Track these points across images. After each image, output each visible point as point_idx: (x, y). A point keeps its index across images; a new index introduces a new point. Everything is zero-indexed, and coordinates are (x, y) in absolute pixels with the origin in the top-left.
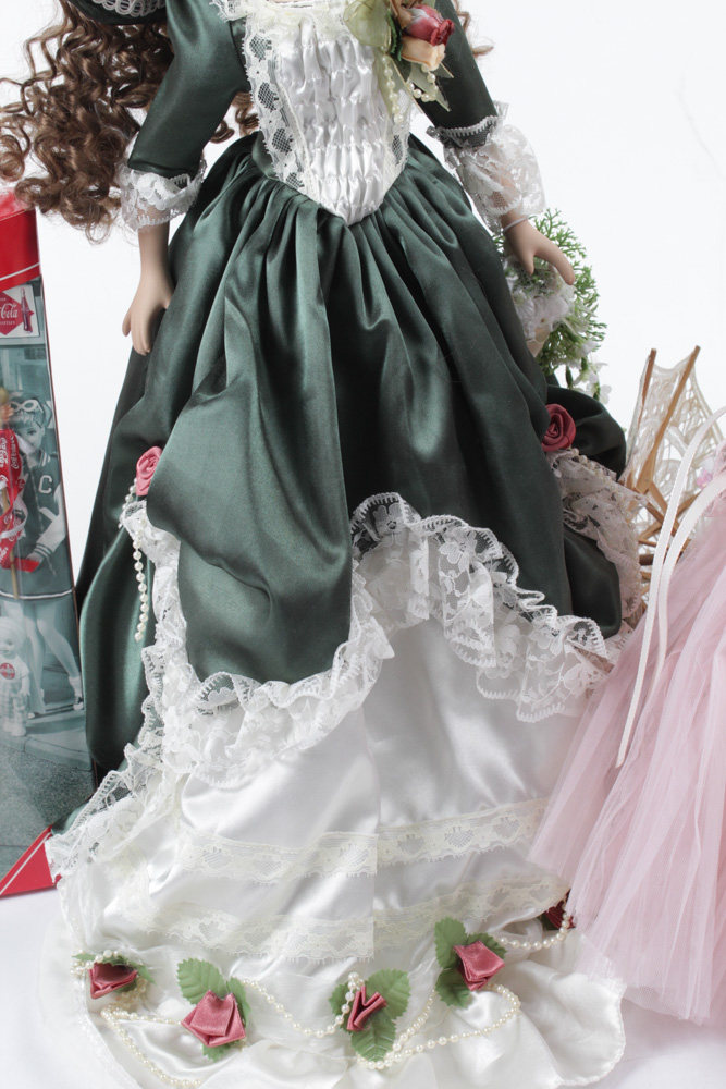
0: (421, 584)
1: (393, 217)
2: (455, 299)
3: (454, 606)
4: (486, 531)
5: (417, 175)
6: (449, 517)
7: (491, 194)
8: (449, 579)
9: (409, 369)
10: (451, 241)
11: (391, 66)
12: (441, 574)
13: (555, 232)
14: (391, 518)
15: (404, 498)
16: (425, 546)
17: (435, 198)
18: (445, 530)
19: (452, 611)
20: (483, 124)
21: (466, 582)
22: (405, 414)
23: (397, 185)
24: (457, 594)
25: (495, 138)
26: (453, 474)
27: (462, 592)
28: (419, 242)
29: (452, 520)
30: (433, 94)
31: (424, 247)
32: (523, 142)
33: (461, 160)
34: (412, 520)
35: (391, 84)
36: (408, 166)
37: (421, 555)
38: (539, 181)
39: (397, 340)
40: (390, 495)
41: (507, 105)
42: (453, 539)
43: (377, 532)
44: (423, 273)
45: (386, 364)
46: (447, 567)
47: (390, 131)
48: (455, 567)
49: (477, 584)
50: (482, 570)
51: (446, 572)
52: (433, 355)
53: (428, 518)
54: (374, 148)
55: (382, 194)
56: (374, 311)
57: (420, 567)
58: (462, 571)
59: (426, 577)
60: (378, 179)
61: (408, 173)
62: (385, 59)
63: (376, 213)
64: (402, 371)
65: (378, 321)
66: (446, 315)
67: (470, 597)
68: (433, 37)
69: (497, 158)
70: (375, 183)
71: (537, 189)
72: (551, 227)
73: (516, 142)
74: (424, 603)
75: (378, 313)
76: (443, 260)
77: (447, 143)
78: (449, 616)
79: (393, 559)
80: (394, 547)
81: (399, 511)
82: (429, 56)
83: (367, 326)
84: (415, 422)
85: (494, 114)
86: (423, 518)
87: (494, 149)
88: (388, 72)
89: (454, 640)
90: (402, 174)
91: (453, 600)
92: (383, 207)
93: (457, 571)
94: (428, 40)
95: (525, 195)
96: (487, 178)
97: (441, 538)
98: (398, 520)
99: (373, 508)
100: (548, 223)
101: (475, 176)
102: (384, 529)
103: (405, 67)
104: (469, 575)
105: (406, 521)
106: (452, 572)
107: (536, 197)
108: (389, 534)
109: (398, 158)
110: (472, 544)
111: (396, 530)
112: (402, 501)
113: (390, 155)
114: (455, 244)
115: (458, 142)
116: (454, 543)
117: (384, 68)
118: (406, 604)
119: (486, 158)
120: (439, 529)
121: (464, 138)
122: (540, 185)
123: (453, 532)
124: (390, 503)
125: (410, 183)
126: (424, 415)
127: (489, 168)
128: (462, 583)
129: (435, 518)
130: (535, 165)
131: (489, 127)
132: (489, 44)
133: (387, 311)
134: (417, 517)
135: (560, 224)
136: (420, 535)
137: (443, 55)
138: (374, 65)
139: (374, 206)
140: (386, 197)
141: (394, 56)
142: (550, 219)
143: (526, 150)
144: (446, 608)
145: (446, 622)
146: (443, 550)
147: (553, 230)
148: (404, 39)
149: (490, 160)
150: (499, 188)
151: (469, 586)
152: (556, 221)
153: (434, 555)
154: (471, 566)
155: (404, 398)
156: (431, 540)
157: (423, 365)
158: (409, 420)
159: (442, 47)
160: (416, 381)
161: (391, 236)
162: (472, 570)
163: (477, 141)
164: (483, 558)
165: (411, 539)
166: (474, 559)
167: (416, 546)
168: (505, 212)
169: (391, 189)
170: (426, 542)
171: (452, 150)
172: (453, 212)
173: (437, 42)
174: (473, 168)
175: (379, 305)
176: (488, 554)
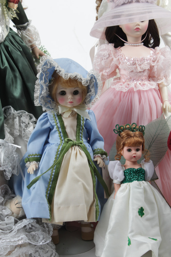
0: (17, 126)
1: (7, 43)
2: (22, 62)
3: (25, 131)
4: (31, 115)
5: (12, 34)
6: (23, 111)
7: (28, 40)
8: (23, 125)
9: (12, 77)
10: (20, 49)
11: (6, 8)
12: (21, 124)
13: (43, 51)
14: (10, 112)
15: (12, 107)
16: (17, 118)
17: (16, 39)
18: (22, 114)
19: (24, 133)
20: (26, 24)
21: (28, 126)
22: (12, 87)
23: (8, 36)
24: (25, 129)
25: (29, 28)
26: (24, 101)
27: (26, 128)
28: (13, 49)
29: (23, 112)
30: (15, 16)
31: (14, 50)
32: (35, 29)
33: (21, 33)
34: (14, 112)
35: (6, 12)
36: (10, 32)
37: (17, 120)
38: (39, 37)
39: (9, 70)
40: (9, 106)
41: (31, 20)
42: (24, 116)
43: (6, 115)
44: (14, 55)
45: (7, 76)
46: (23, 122)
47: (5, 24)
48: (25, 123)
49: (30, 127)
50: (31, 124)
51: (23, 124)
52: (18, 74)
53: (18, 111)
54: (2, 27)
55: (4, 38)
56: (4, 64)
57: (16, 123)
58: (26, 123)
59: (18, 125)
60: (3, 34)
61: (10, 34)
62: (4, 7)
63: (3, 42)
64: (11, 78)
65: (5, 66)
66: (20, 65)
67: (28, 129)
68: (15, 2)
69: (29, 32)
70: (3, 35)
71: (39, 39)
72: (42, 49)
73: (34, 29)
74: (18, 131)
75: (5, 64)
76: (19, 53)
77: (18, 29)
78: (24, 134)
79: (10, 121)
80: (10, 118)
81: (11, 110)
82: (14, 6)
83: (2, 68)
84: (14, 89)
85: (28, 22)
86: (17, 111)
87: (29, 30)
88: (5, 10)
89: (25, 140)
90: (8, 34)
91: (24, 130)
92: (5, 41)
93: (25, 124)
94: (14, 3)
95: (36, 40)
96: (27, 37)
97: (21, 116)
98: (11, 112)
99: (5, 110)
100: (42, 48)
101: (24, 36)
102: (8, 114)
103: (9, 9)
104: (28, 125)
105: (13, 112)
106: (24, 124)
107: (39, 41)
108: (9, 116)
109: (7, 30)
110: (28, 118)
111: (11, 115)
112: (12, 108)
113: (5, 29)
114: (21, 50)
115: (20, 28)
116: (24, 117)
117: (4, 9)
118: (14, 131)
119: (27, 32)
120: (21, 114)
121: (22, 27)
122: (40, 38)
123: (24, 114)
124: (9, 108)
125: (10, 36)
126: (16, 87)
127: (28, 34)
128: (27, 126)
129: (20, 111)
130: (38, 34)
131: (28, 25)
132: (26, 7)
133: (6, 64)
134: (15, 111)
135: (44, 49)
136: (16, 115)
137: (17, 6)
138: (2, 8)
139: (3, 40)
140: (5, 39)
141: (6, 6)
142: (42, 47)
143: (36, 31)
144: (23, 132)
145: (23, 135)
146: (22, 119)
147: (43, 50)
148: (9, 2)
149: (28, 33)
150: (30, 39)
151: (28, 127)
152: (43, 48)
153: (20, 120)
154: (28, 123)
155: (11, 84)
156: (19, 116)
157: (15, 77)
158: (13, 89)
159: (17, 5)
160: (14, 80)
161: (7, 48)
162: (29, 124)
163: (25, 28)
164: (31, 121)
165: (14, 116)
166: (29, 121)
167: (15, 118)
168: (32, 44)
169: (6, 37)
170: (18, 117)
171: (19, 30)
172: (20, 43)
173: (16, 3)
174: (24, 34)
175: (5, 63)
176: (32, 120)
